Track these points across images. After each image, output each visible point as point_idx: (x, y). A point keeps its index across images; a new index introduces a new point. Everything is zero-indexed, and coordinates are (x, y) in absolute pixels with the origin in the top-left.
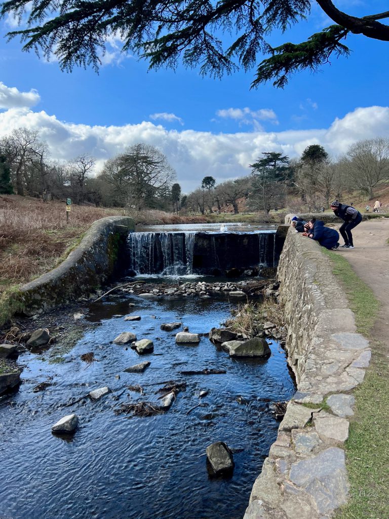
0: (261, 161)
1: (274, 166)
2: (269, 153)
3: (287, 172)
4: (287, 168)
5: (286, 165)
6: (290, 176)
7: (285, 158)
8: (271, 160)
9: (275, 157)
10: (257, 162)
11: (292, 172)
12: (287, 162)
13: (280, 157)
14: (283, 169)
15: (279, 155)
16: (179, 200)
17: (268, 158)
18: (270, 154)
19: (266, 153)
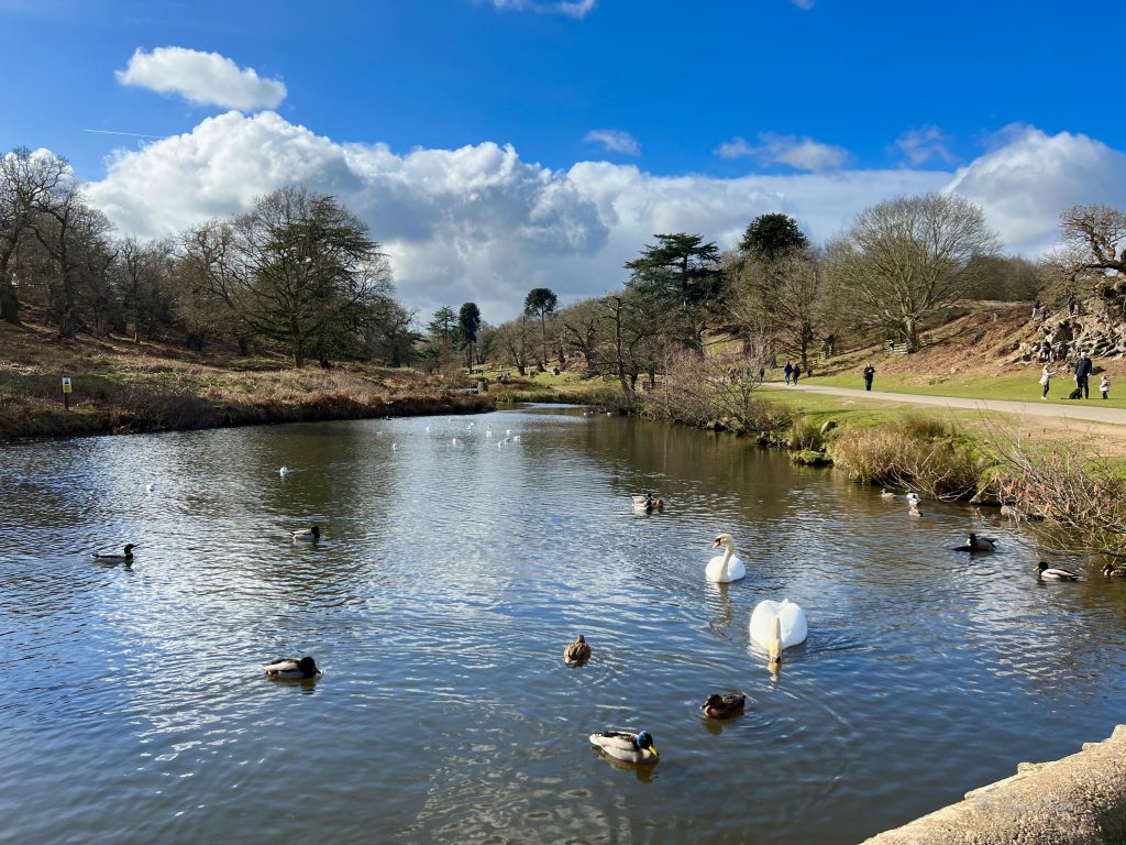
0: (652, 254)
1: (683, 265)
2: (670, 237)
3: (711, 280)
4: (711, 272)
5: (712, 266)
6: (716, 289)
7: (708, 248)
8: (677, 253)
9: (684, 245)
10: (643, 257)
11: (719, 280)
12: (713, 258)
13: (699, 246)
14: (704, 273)
15: (695, 240)
16: (475, 339)
17: (669, 247)
18: (675, 237)
19: (663, 237)
